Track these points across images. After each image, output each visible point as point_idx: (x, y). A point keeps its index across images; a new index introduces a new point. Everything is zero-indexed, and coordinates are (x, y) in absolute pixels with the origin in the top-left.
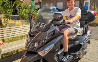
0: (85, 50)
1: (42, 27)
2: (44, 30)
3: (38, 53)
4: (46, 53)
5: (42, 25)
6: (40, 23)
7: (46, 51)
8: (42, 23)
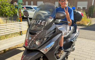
0: (74, 47)
1: (43, 25)
2: (46, 28)
3: (41, 51)
4: (48, 50)
5: (44, 23)
6: (41, 21)
7: (48, 49)
8: (43, 21)
